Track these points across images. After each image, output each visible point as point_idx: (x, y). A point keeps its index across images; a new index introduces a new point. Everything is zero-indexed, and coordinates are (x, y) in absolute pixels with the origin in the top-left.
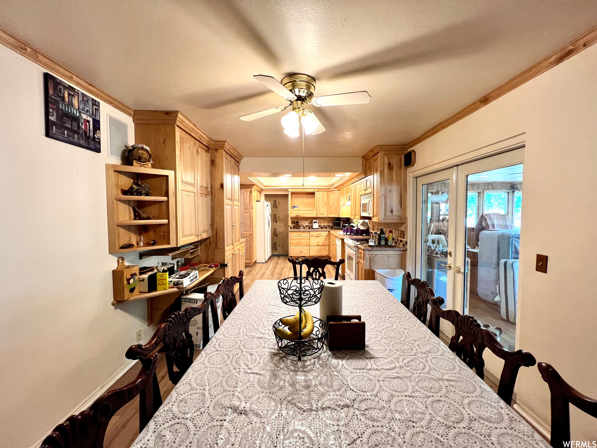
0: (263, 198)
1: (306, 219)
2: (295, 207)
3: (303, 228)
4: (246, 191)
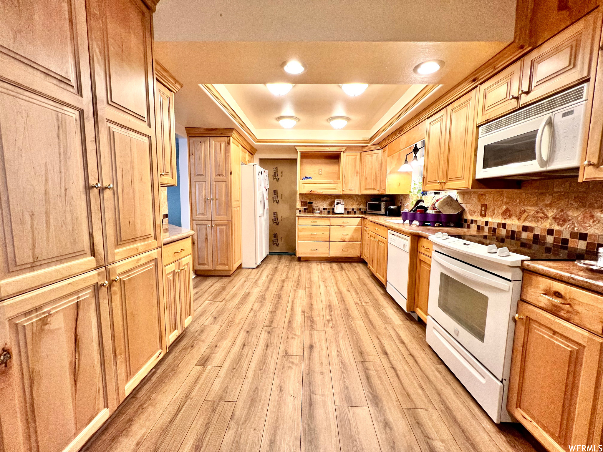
1: (325, 197)
2: (306, 178)
3: (319, 212)
4: (219, 141)
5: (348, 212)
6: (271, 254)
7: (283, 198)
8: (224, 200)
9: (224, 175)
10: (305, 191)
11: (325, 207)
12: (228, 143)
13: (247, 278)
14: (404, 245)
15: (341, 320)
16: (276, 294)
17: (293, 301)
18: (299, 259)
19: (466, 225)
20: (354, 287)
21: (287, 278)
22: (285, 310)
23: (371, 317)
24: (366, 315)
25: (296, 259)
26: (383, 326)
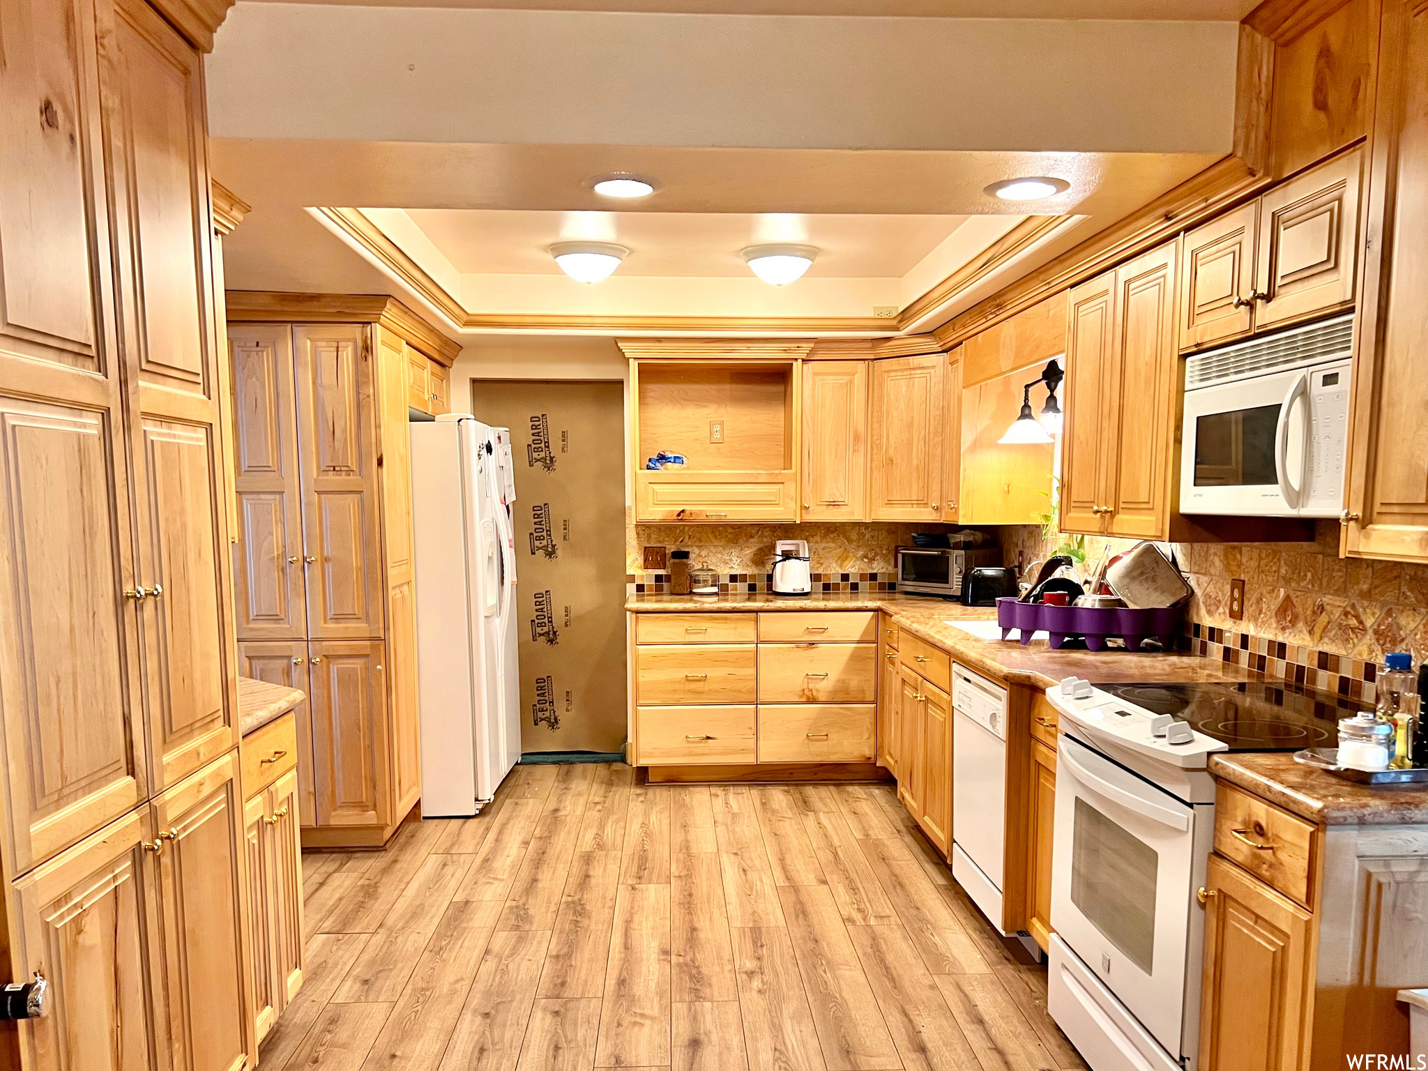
0: (461, 399)
1: (733, 533)
2: (662, 458)
3: (715, 589)
4: (328, 340)
5: (826, 587)
6: (529, 759)
7: (571, 536)
8: (355, 561)
9: (352, 462)
10: (656, 513)
11: (738, 571)
12: (367, 349)
13: (447, 852)
14: (994, 716)
15: (793, 970)
16: (567, 903)
17: (628, 922)
18: (643, 776)
19: (1197, 642)
20: (845, 871)
21: (600, 846)
22: (601, 949)
23: (890, 958)
24: (877, 954)
25: (630, 776)
26: (927, 981)
